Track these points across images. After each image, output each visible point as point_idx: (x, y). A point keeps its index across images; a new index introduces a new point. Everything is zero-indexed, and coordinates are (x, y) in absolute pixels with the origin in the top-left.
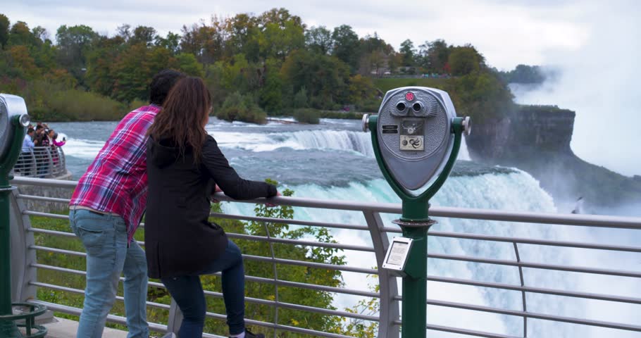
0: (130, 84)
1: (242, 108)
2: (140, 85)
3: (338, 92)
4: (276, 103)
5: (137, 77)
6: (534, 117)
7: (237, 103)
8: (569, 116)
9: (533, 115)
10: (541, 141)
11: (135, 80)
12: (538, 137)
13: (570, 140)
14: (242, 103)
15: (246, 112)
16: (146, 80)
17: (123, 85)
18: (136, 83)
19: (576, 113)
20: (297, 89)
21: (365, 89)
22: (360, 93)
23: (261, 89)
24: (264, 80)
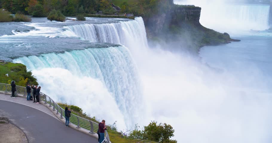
0: (16, 4)
1: (56, 16)
2: (20, 5)
3: (96, 6)
4: (72, 11)
5: (19, 1)
6: (184, 10)
7: (54, 13)
8: (199, 9)
9: (184, 9)
10: (187, 20)
11: (19, 3)
12: (186, 18)
13: (199, 19)
14: (56, 13)
15: (57, 17)
16: (23, 3)
17: (14, 5)
18: (19, 4)
19: (201, 8)
20: (80, 6)
21: (106, 5)
22: (104, 7)
23: (66, 6)
24: (67, 2)
